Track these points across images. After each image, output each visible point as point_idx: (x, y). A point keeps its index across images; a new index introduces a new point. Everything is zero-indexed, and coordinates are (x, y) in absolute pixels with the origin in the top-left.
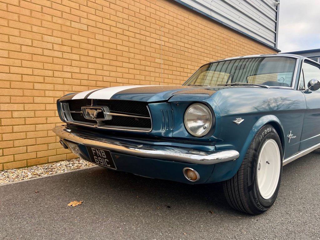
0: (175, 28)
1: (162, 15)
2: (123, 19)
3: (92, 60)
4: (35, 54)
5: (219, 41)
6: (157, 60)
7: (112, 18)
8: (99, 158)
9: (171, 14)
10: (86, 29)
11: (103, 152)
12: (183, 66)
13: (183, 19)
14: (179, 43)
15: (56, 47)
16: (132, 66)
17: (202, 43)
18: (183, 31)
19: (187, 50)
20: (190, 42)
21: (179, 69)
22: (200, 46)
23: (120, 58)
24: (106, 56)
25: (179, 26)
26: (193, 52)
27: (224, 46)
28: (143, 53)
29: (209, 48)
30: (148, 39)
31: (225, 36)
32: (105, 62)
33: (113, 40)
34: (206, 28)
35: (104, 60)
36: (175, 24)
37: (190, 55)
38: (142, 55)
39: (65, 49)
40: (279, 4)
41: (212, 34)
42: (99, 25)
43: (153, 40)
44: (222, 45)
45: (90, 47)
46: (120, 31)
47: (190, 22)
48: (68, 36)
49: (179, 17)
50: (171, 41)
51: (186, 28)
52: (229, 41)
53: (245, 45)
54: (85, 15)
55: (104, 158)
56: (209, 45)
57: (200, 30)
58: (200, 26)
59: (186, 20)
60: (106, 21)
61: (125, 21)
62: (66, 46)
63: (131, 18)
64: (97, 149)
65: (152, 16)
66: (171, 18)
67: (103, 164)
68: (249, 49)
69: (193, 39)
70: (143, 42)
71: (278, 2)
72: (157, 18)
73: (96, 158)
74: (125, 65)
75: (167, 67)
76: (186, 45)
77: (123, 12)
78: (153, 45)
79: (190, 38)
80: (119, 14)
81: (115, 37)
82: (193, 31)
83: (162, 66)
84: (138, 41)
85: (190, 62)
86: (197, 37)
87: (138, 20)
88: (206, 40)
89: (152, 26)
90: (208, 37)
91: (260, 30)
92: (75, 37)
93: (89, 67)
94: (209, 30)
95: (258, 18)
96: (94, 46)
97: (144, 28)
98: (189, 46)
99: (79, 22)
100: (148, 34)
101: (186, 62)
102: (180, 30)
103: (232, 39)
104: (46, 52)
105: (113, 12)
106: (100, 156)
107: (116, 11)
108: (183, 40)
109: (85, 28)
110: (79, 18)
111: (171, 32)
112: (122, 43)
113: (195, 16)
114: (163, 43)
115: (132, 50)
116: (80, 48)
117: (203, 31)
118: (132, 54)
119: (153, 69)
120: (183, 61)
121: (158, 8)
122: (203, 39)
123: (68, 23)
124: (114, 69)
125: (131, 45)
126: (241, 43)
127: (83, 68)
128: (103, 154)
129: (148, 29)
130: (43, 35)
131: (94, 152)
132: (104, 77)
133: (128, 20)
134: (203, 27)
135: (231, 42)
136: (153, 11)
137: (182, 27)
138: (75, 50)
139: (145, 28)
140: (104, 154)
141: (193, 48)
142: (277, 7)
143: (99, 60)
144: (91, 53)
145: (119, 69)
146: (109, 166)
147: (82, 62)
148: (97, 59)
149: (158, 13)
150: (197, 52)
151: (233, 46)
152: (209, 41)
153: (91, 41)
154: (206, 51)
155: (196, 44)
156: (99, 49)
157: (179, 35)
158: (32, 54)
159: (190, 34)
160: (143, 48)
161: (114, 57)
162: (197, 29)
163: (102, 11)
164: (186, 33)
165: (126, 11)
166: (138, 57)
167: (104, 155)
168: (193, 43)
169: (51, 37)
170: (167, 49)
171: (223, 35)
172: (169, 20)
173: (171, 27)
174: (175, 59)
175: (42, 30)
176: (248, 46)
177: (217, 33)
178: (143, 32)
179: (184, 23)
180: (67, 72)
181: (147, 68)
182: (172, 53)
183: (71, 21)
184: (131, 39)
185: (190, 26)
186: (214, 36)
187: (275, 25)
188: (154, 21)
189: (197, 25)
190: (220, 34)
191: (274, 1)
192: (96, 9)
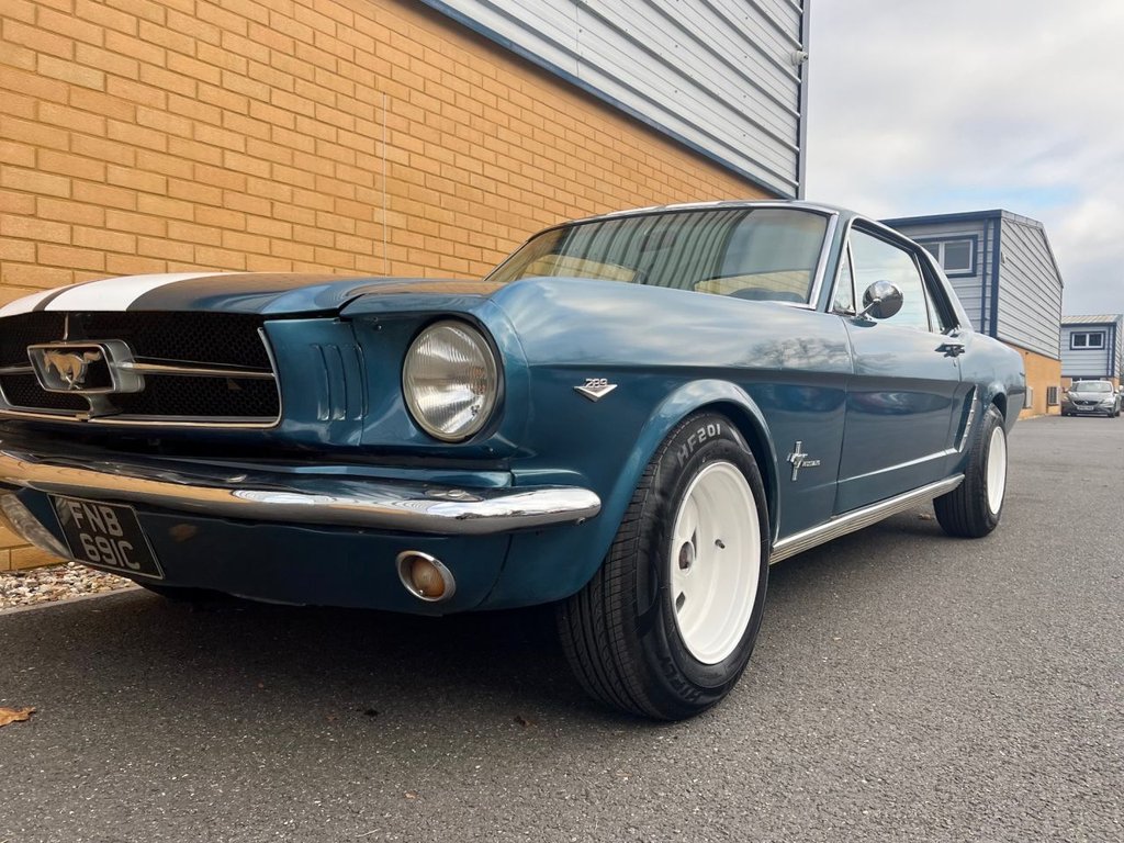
0: (448, 110)
1: (402, 60)
2: (248, 59)
3: (124, 199)
5: (608, 165)
6: (382, 216)
7: (206, 52)
8: (99, 539)
9: (432, 57)
10: (99, 84)
11: (109, 515)
12: (478, 240)
13: (476, 78)
14: (462, 161)
16: (283, 230)
17: (549, 166)
18: (478, 122)
19: (491, 186)
20: (502, 161)
21: (462, 250)
22: (539, 175)
23: (233, 200)
24: (178, 189)
25: (462, 101)
26: (515, 194)
27: (626, 184)
28: (326, 185)
29: (570, 186)
30: (346, 138)
31: (626, 150)
32: (171, 208)
33: (206, 133)
34: (561, 118)
35: (171, 204)
36: (447, 95)
37: (503, 204)
38: (321, 193)
39: (10, 151)
40: (806, 58)
41: (581, 140)
42: (151, 75)
43: (364, 144)
44: (617, 180)
45: (114, 151)
46: (236, 103)
47: (502, 91)
48: (21, 105)
49: (464, 72)
50: (433, 151)
51: (489, 113)
52: (643, 169)
53: (695, 182)
54: (94, 34)
55: (117, 539)
56: (571, 174)
57: (539, 122)
58: (539, 108)
59: (488, 84)
60: (180, 63)
61: (255, 69)
62: (13, 141)
63: (278, 60)
65: (362, 58)
66: (434, 74)
69: (516, 152)
70: (326, 149)
71: (804, 53)
72: (381, 67)
73: (88, 542)
74: (255, 224)
75: (418, 241)
76: (489, 171)
77: (247, 37)
78: (365, 162)
79: (503, 148)
80: (231, 42)
81: (219, 123)
82: (514, 123)
83: (401, 237)
84: (307, 144)
85: (503, 231)
86: (528, 143)
87: (306, 71)
88: (560, 157)
89: (362, 93)
90: (570, 148)
91: (747, 140)
92: (51, 112)
93: (109, 225)
94: (571, 123)
95: (741, 99)
96: (132, 149)
97: (329, 97)
98: (502, 176)
99: (69, 56)
100: (345, 121)
101: (491, 228)
102: (465, 118)
103: (650, 161)
105: (211, 35)
106: (99, 533)
107: (222, 31)
108: (477, 151)
109: (95, 80)
110: (70, 43)
111: (433, 120)
112: (246, 145)
113: (520, 72)
114: (402, 157)
115: (282, 173)
116: (71, 152)
117: (550, 126)
118: (283, 186)
119: (365, 246)
120: (477, 224)
121: (384, 34)
122: (550, 153)
123: (26, 60)
124: (211, 236)
125: (279, 154)
126: (683, 176)
127: (84, 228)
129: (345, 103)
131: (77, 515)
132: (170, 263)
133: (270, 65)
134: (548, 113)
135: (648, 171)
136: (365, 43)
137: (476, 108)
138: (49, 160)
139: (333, 99)
140: (114, 520)
141: (516, 180)
142: (800, 67)
143: (148, 203)
144: (118, 175)
145: (231, 239)
146: (137, 566)
147: (81, 205)
149: (384, 51)
150: (528, 197)
151: (657, 186)
152: (571, 161)
153: (120, 130)
154: (561, 196)
155: (527, 170)
156: (151, 160)
157: (463, 132)
159: (503, 133)
160: (328, 168)
161: (212, 196)
162: (528, 116)
163: (165, 26)
164: (487, 127)
165: (260, 33)
166: (304, 198)
167: (114, 527)
168: (514, 166)
170: (419, 177)
171: (619, 146)
172: (425, 78)
173: (435, 105)
174: (448, 216)
177: (600, 137)
178: (325, 113)
179: (482, 95)
180: (15, 238)
181: (343, 241)
182: (437, 194)
183: (37, 52)
184: (281, 136)
185: (503, 105)
186: (591, 145)
187: (794, 125)
188: (368, 78)
189: (527, 103)
190: (609, 142)
191: (791, 49)
192: (138, 18)
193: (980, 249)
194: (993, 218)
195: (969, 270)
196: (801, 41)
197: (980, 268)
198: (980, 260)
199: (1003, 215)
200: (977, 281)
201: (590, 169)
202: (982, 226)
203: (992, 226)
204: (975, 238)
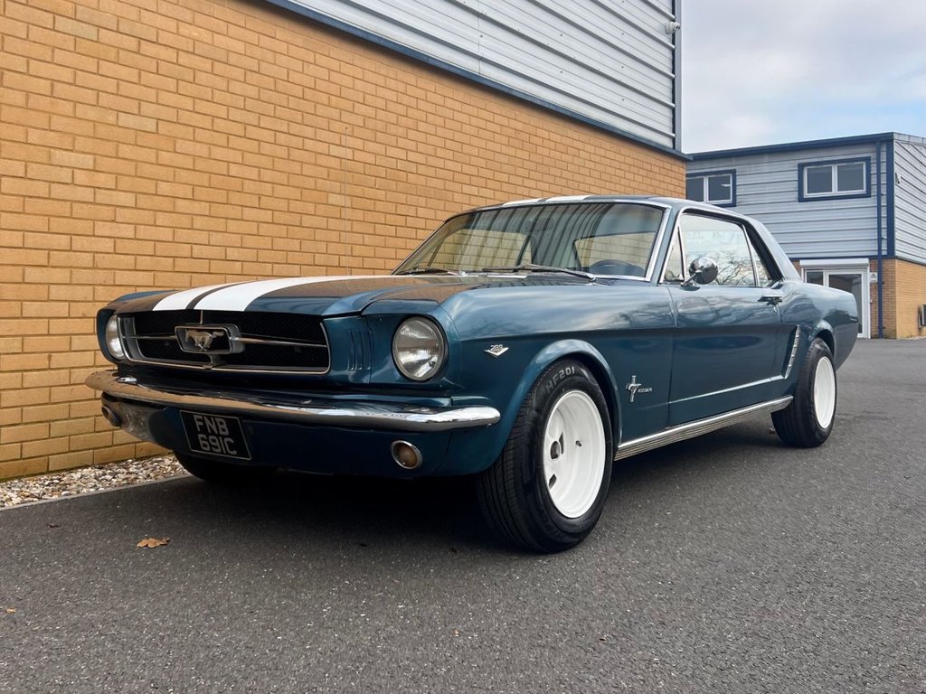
0: (381, 114)
1: (347, 81)
2: (245, 97)
3: (166, 204)
4: (31, 197)
5: (505, 140)
6: (334, 199)
7: (219, 96)
8: (211, 438)
10: (153, 128)
11: (221, 423)
12: (403, 210)
14: (392, 152)
15: (81, 177)
16: (266, 216)
17: (457, 147)
18: (402, 120)
19: (413, 168)
20: (421, 147)
21: (392, 219)
22: (450, 155)
23: (235, 198)
24: (200, 194)
25: (391, 106)
26: (431, 172)
27: (520, 154)
28: (297, 180)
29: (475, 161)
30: (309, 144)
31: (520, 126)
32: (197, 208)
33: (218, 153)
34: (466, 108)
35: (196, 204)
36: (381, 103)
37: (422, 181)
38: (293, 187)
39: (102, 179)
41: (482, 124)
42: (185, 117)
43: (322, 148)
44: (511, 151)
45: (162, 172)
46: (238, 129)
47: (421, 94)
48: (109, 148)
49: (392, 84)
50: (370, 146)
51: (412, 113)
52: (534, 140)
54: (151, 94)
55: (223, 437)
56: (475, 151)
57: (448, 113)
58: (449, 103)
59: (411, 90)
60: (202, 107)
61: (250, 104)
62: (104, 172)
63: (266, 95)
64: (209, 418)
65: (322, 85)
66: (371, 89)
67: (219, 450)
69: (431, 139)
70: (296, 154)
71: (676, 23)
72: (333, 89)
73: (203, 439)
74: (248, 213)
75: (359, 215)
76: (412, 156)
77: (245, 82)
78: (322, 160)
79: (421, 137)
80: (235, 87)
81: (225, 145)
82: (430, 117)
84: (283, 152)
85: (422, 201)
86: (440, 132)
87: (282, 99)
88: (466, 139)
89: (321, 110)
90: (473, 131)
91: (625, 103)
92: (125, 151)
93: (158, 223)
94: (474, 111)
96: (172, 169)
97: (298, 117)
98: (420, 159)
99: (136, 111)
100: (309, 132)
101: (413, 200)
102: (393, 118)
103: (540, 132)
104: (58, 191)
105: (222, 84)
106: (213, 433)
107: (229, 80)
108: (402, 143)
109: (151, 125)
110: (137, 102)
111: (370, 123)
112: (243, 158)
113: (434, 78)
114: (348, 153)
115: (268, 175)
116: (136, 176)
117: (458, 116)
118: (267, 184)
119: (322, 222)
120: (402, 198)
121: (335, 65)
122: (458, 136)
123: (111, 118)
124: (220, 224)
125: (265, 162)
127: (143, 227)
128: (220, 427)
129: (309, 119)
130: (53, 151)
131: (199, 424)
132: (194, 246)
133: (259, 99)
134: (457, 106)
135: (539, 141)
136: (323, 73)
137: (401, 109)
138: (125, 183)
139: (300, 117)
140: (224, 426)
141: (432, 161)
142: (674, 35)
143: (182, 205)
144: (164, 188)
145: (233, 226)
146: (235, 452)
147: (142, 211)
148: (180, 203)
149: (335, 77)
150: (442, 173)
152: (475, 141)
153: (165, 157)
154: (467, 169)
155: (440, 152)
156: (184, 176)
157: (393, 129)
158: (24, 196)
159: (422, 126)
160: (296, 168)
161: (221, 196)
162: (441, 111)
163: (193, 82)
164: (410, 123)
165: (252, 78)
166: (282, 191)
167: (223, 430)
168: (430, 150)
169: (71, 153)
170: (360, 167)
171: (513, 124)
172: (364, 93)
173: (371, 112)
174: (381, 194)
175: (51, 138)
177: (497, 118)
178: (295, 129)
179: (405, 100)
180: (103, 237)
181: (307, 221)
182: (374, 178)
183: (118, 111)
184: (266, 148)
185: (422, 105)
186: (490, 126)
187: (670, 85)
189: (440, 100)
190: (505, 122)
192: (178, 80)
196: (673, 13)
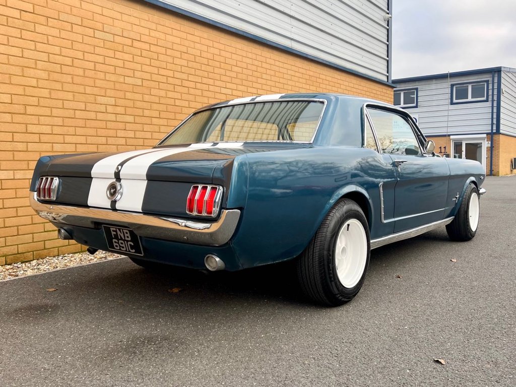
0: (245, 71)
1: (228, 55)
2: (181, 66)
3: (148, 120)
4: (88, 119)
5: (304, 81)
7: (169, 66)
9: (239, 52)
15: (110, 109)
18: (255, 73)
24: (163, 115)
25: (249, 67)
30: (211, 88)
31: (311, 73)
32: (162, 122)
33: (170, 94)
34: (285, 66)
36: (244, 65)
39: (120, 110)
40: (391, 17)
41: (293, 73)
42: (155, 77)
43: (217, 89)
45: (145, 105)
46: (178, 82)
47: (263, 59)
48: (121, 94)
49: (250, 55)
51: (259, 69)
52: (318, 80)
53: (340, 82)
54: (139, 67)
57: (277, 69)
58: (277, 63)
59: (259, 58)
60: (162, 72)
61: (184, 69)
62: (119, 106)
63: (190, 64)
65: (216, 58)
66: (239, 58)
68: (348, 88)
70: (205, 93)
72: (222, 59)
77: (181, 58)
79: (264, 82)
80: (177, 61)
81: (173, 90)
82: (268, 71)
84: (200, 93)
86: (273, 78)
87: (198, 66)
89: (217, 71)
90: (289, 77)
91: (364, 59)
92: (129, 95)
93: (144, 130)
96: (150, 103)
97: (206, 74)
99: (132, 76)
100: (211, 82)
102: (251, 73)
103: (321, 76)
104: (100, 116)
105: (170, 60)
107: (174, 57)
108: (255, 85)
109: (139, 82)
110: (133, 71)
111: (240, 76)
112: (181, 96)
116: (134, 107)
117: (282, 70)
121: (222, 47)
122: (282, 80)
123: (122, 80)
125: (191, 98)
126: (335, 80)
129: (211, 75)
130: (97, 97)
133: (188, 67)
134: (281, 65)
135: (321, 81)
136: (217, 52)
137: (254, 68)
138: (129, 111)
139: (207, 75)
142: (388, 21)
143: (155, 121)
144: (147, 113)
148: (154, 120)
149: (223, 53)
151: (324, 86)
152: (290, 83)
153: (147, 98)
156: (155, 106)
157: (250, 78)
158: (85, 119)
159: (264, 76)
162: (274, 68)
163: (158, 60)
164: (258, 75)
165: (185, 56)
169: (104, 97)
171: (308, 72)
172: (236, 60)
173: (239, 70)
175: (96, 91)
176: (347, 84)
177: (301, 70)
178: (205, 81)
179: (256, 63)
183: (125, 76)
184: (192, 91)
185: (264, 65)
186: (297, 74)
187: (386, 48)
189: (273, 62)
190: (304, 71)
191: (384, 14)
192: (151, 59)
193: (490, 87)
194: (497, 71)
195: (485, 98)
196: (388, 10)
197: (490, 97)
198: (490, 93)
199: (502, 69)
200: (489, 104)
201: (297, 84)
202: (492, 76)
203: (496, 75)
204: (487, 82)
